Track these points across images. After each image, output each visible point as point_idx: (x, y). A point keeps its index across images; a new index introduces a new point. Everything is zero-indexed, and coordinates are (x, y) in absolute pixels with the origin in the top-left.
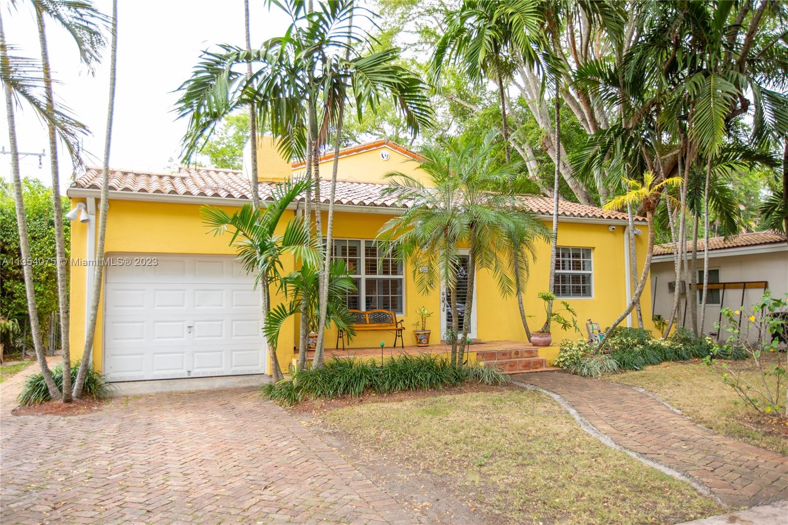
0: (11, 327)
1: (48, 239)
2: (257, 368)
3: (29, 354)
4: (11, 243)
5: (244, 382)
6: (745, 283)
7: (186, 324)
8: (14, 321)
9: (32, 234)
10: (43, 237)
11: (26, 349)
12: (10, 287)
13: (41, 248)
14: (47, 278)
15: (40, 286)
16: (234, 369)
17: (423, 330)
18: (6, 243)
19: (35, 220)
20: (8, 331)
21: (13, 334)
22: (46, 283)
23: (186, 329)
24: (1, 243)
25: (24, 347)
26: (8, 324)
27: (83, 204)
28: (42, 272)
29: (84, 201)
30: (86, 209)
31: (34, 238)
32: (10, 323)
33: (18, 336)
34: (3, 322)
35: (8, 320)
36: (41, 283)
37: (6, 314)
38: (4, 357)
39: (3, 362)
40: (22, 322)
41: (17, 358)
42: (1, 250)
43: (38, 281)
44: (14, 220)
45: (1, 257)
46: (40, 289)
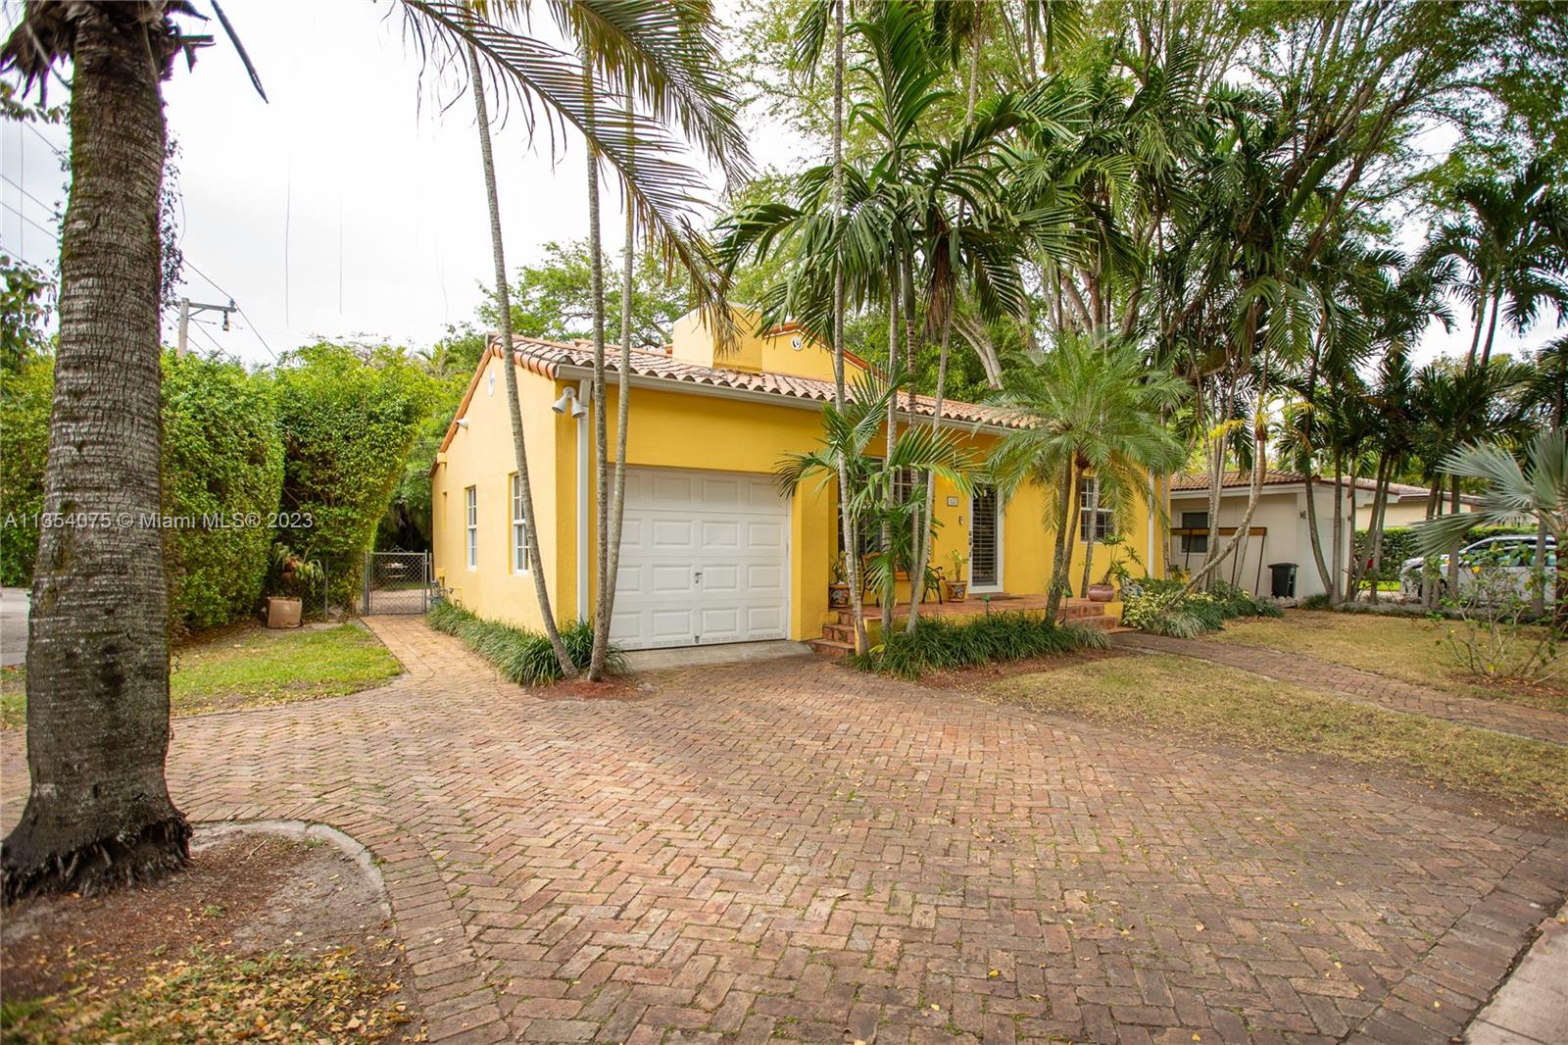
0: (312, 572)
1: (369, 440)
2: (777, 631)
3: (333, 612)
4: (312, 444)
5: (776, 650)
7: (693, 571)
8: (314, 563)
9: (343, 432)
10: (361, 437)
11: (329, 605)
13: (358, 453)
14: (367, 500)
15: (354, 510)
16: (751, 632)
17: (958, 581)
18: (303, 445)
19: (347, 410)
20: (309, 577)
21: (316, 582)
22: (364, 506)
23: (693, 574)
24: (295, 444)
25: (327, 602)
26: (308, 568)
27: (573, 390)
28: (359, 489)
29: (575, 384)
30: (577, 397)
31: (347, 438)
32: (310, 566)
33: (320, 585)
34: (301, 565)
35: (306, 562)
36: (357, 506)
37: (301, 553)
38: (302, 617)
39: (301, 624)
40: (323, 564)
41: (317, 619)
42: (292, 455)
43: (352, 503)
44: (315, 408)
45: (295, 465)
46: (355, 516)
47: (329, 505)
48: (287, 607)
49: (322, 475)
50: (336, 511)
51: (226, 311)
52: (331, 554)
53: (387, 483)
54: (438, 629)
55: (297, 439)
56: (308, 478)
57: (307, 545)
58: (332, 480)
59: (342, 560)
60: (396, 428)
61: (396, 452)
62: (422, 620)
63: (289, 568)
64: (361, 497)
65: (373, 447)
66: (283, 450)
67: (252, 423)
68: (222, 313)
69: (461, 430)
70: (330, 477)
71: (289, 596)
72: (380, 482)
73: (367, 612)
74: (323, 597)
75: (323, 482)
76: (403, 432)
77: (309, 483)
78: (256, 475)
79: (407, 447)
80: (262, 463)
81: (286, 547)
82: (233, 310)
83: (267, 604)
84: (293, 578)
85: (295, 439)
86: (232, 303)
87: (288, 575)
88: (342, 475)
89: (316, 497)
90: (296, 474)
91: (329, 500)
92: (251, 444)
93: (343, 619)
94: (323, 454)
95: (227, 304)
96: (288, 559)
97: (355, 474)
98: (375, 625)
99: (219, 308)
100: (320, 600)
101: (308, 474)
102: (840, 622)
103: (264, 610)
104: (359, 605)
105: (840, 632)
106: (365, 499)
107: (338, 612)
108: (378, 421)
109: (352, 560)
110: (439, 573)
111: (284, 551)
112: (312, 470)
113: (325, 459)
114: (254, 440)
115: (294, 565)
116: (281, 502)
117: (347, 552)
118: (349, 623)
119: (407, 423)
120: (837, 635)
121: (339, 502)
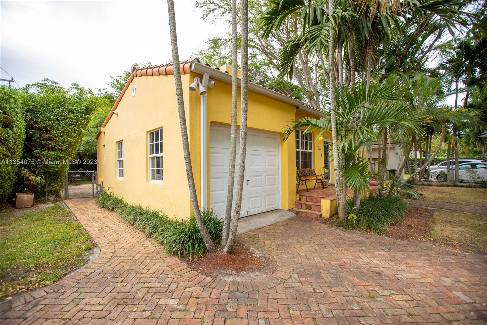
0: (40, 181)
1: (69, 121)
2: (276, 206)
3: (50, 198)
4: (40, 122)
6: (375, 158)
7: (246, 179)
8: (41, 177)
9: (56, 117)
10: (65, 120)
11: (48, 195)
12: (39, 153)
13: (63, 127)
15: (61, 153)
16: (267, 207)
18: (36, 122)
19: (58, 108)
20: (38, 183)
21: (41, 185)
22: (65, 151)
23: (246, 181)
24: (32, 122)
25: (47, 194)
26: (38, 179)
27: (199, 79)
28: (63, 143)
29: (201, 76)
30: (201, 83)
31: (58, 120)
32: (38, 178)
33: (43, 187)
34: (34, 178)
35: (37, 176)
36: (62, 151)
37: (34, 172)
38: (34, 201)
39: (33, 205)
40: (45, 177)
41: (42, 202)
42: (30, 126)
43: (60, 150)
44: (42, 106)
45: (31, 132)
46: (61, 155)
47: (49, 150)
48: (26, 197)
49: (45, 136)
50: (52, 153)
51: (10, 82)
52: (49, 172)
53: (77, 141)
54: (103, 207)
55: (33, 120)
56: (38, 138)
57: (37, 168)
58: (50, 139)
59: (55, 175)
60: (82, 116)
61: (82, 127)
62: (93, 201)
63: (27, 179)
64: (64, 147)
65: (71, 124)
66: (25, 124)
67: (6, 108)
68: (8, 82)
69: (114, 115)
70: (49, 137)
71: (27, 192)
72: (74, 140)
73: (66, 197)
74: (45, 192)
75: (46, 140)
76: (85, 118)
77: (38, 140)
78: (8, 133)
79: (86, 125)
80: (11, 128)
81: (26, 170)
82: (12, 81)
83: (15, 197)
84: (30, 184)
85: (31, 119)
86: (12, 79)
87: (27, 182)
88: (55, 137)
89: (42, 147)
90: (32, 136)
91: (49, 148)
92: (4, 118)
93: (54, 202)
94: (46, 127)
95: (10, 79)
96: (27, 175)
97: (62, 137)
98: (71, 205)
99: (7, 80)
100: (43, 193)
101: (38, 136)
102: (300, 200)
103: (14, 199)
104: (62, 193)
105: (306, 205)
106: (66, 148)
107: (52, 198)
108: (73, 113)
109: (60, 175)
110: (100, 180)
111: (25, 172)
112: (40, 135)
113: (47, 130)
114: (5, 116)
115: (30, 178)
116: (24, 148)
117: (57, 171)
118: (58, 203)
119: (87, 115)
120: (304, 206)
121: (53, 149)
